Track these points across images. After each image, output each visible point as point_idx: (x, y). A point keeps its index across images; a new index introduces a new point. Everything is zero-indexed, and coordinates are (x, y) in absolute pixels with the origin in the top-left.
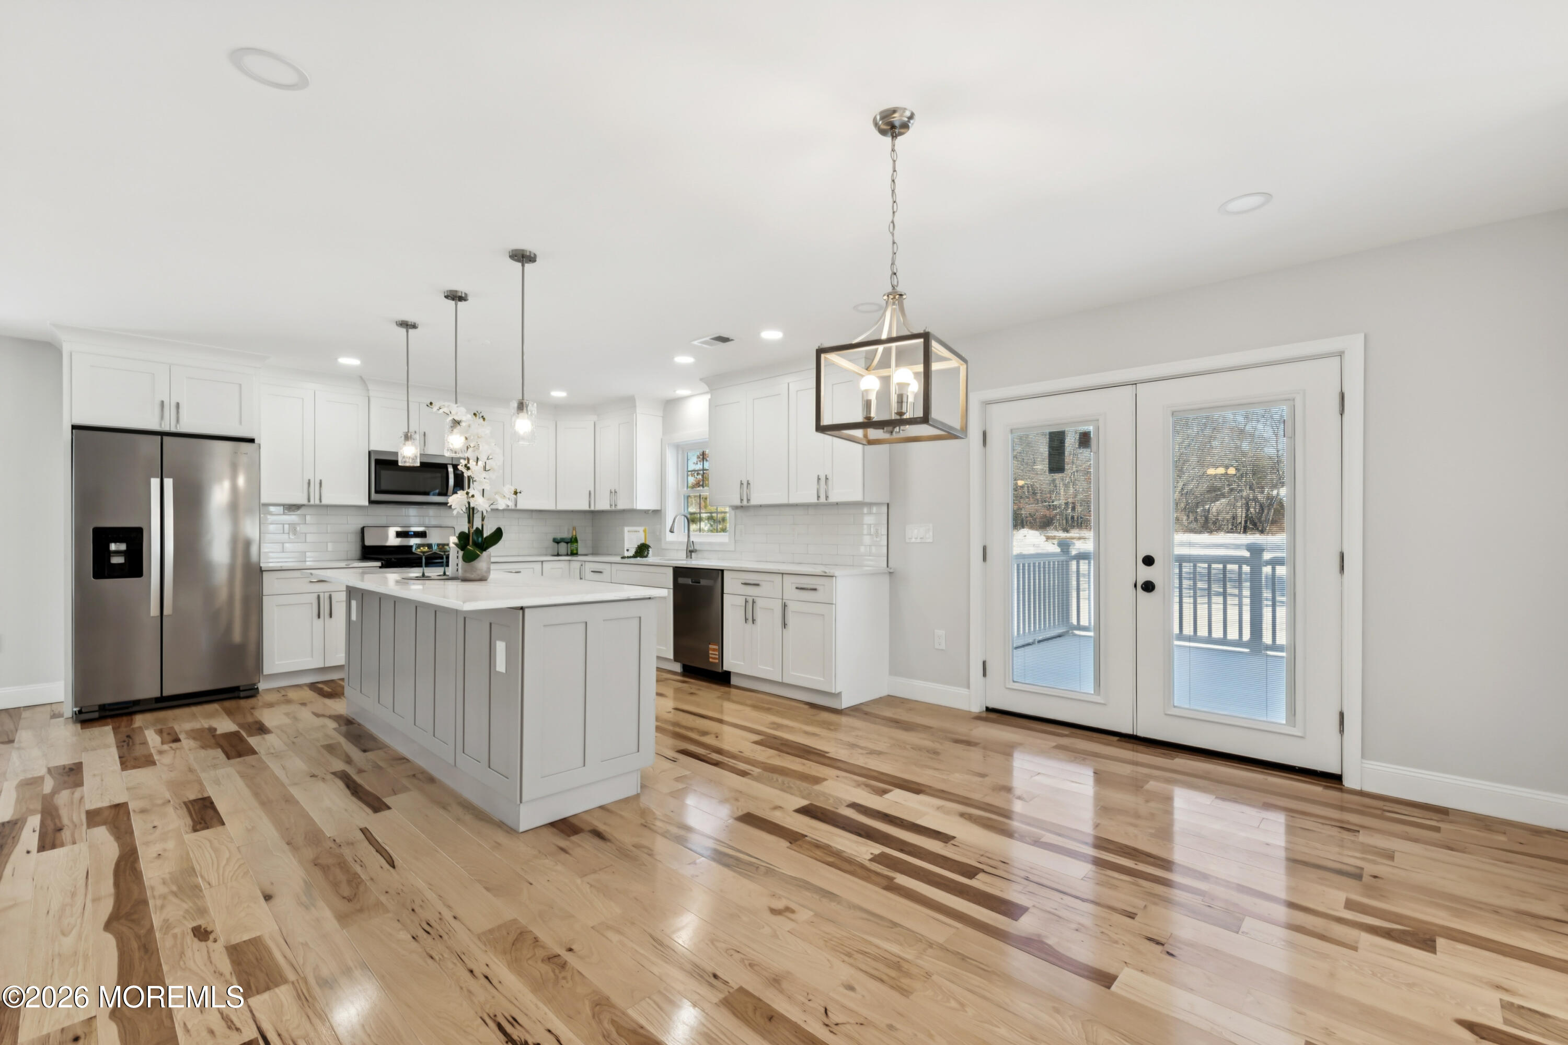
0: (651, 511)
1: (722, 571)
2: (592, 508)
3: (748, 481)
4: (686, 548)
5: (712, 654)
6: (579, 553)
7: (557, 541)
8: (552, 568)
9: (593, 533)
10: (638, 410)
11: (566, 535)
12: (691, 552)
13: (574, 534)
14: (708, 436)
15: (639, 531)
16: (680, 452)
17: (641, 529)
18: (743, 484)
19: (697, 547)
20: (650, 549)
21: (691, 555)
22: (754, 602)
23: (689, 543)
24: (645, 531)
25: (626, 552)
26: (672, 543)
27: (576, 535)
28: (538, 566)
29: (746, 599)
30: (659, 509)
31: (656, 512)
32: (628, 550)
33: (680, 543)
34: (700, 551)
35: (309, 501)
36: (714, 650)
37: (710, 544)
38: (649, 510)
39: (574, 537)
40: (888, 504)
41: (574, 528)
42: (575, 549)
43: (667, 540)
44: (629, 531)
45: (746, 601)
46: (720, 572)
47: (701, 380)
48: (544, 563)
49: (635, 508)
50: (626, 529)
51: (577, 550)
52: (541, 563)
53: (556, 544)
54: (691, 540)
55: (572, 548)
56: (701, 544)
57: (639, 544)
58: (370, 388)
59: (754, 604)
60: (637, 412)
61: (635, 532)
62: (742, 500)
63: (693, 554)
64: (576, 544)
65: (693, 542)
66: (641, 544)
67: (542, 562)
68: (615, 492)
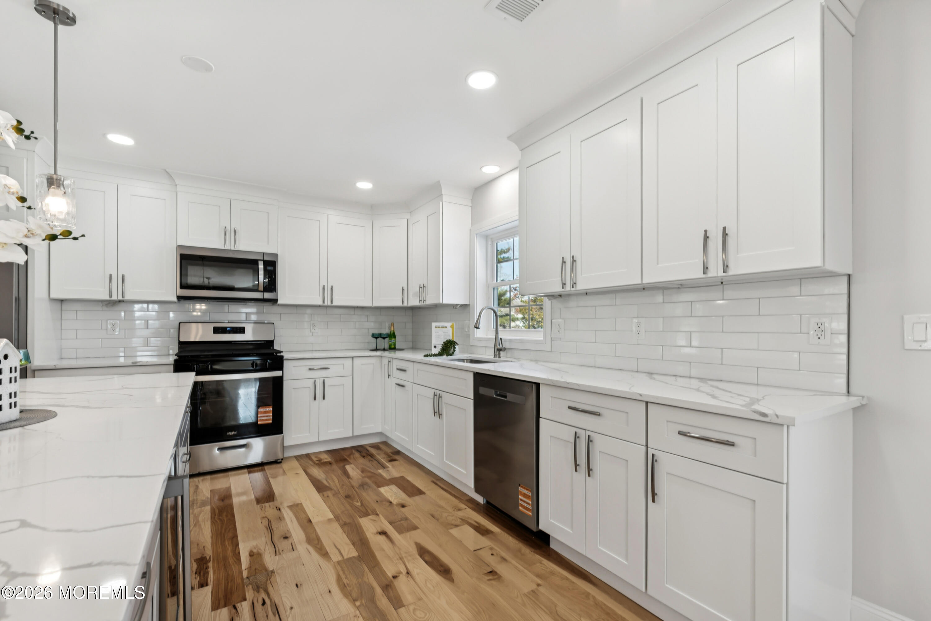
0: (459, 306)
1: (538, 385)
2: (405, 304)
3: (573, 257)
4: (494, 346)
5: (521, 500)
6: (397, 347)
7: (376, 337)
8: (362, 364)
9: (412, 329)
10: (445, 198)
11: (385, 331)
12: (499, 350)
13: (392, 329)
14: (517, 218)
15: (446, 327)
16: (489, 243)
17: (448, 324)
18: (565, 262)
19: (506, 345)
20: (457, 347)
21: (499, 354)
22: (589, 440)
23: (498, 340)
24: (452, 327)
25: (433, 348)
26: (479, 339)
27: (394, 331)
28: (348, 362)
29: (576, 433)
30: (468, 303)
31: (465, 307)
32: (435, 347)
33: (488, 340)
34: (509, 349)
35: (110, 296)
36: (525, 495)
37: (521, 341)
38: (457, 305)
39: (392, 332)
40: (849, 276)
41: (392, 324)
42: (392, 344)
43: (475, 336)
44: (436, 327)
45: (576, 436)
46: (534, 386)
47: (509, 138)
48: (354, 359)
49: (441, 302)
50: (434, 324)
51: (395, 345)
52: (351, 359)
53: (375, 339)
54: (500, 337)
55: (390, 343)
56: (511, 341)
57: (445, 341)
58: (177, 183)
59: (591, 444)
60: (444, 200)
61: (442, 327)
62: (564, 285)
63: (501, 352)
64: (394, 339)
65: (501, 339)
66: (447, 341)
67: (353, 358)
68: (424, 287)
